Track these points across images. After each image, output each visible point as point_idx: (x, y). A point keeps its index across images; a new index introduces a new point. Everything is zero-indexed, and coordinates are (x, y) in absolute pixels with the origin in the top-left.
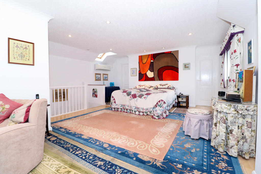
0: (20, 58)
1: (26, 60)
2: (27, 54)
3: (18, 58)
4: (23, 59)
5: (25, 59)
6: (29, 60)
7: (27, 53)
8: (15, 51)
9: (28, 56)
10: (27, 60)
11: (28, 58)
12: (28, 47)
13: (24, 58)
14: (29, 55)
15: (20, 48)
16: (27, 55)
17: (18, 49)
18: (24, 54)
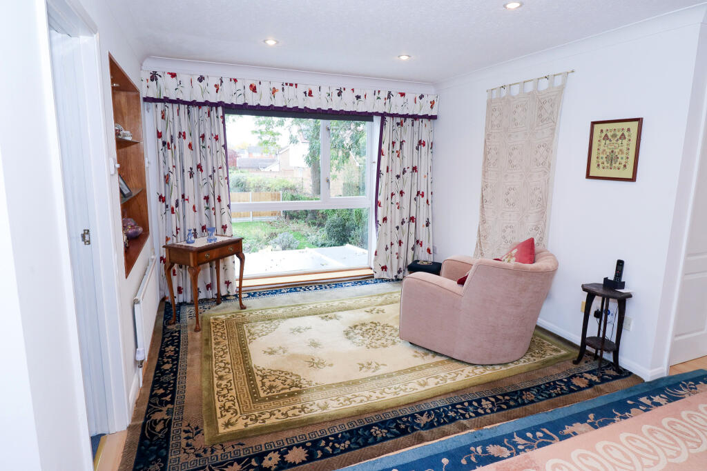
0: (609, 165)
1: (619, 169)
2: (622, 153)
3: (606, 164)
4: (614, 165)
5: (617, 165)
6: (625, 166)
7: (624, 148)
8: (602, 148)
9: (625, 158)
10: (622, 166)
11: (623, 162)
12: (626, 134)
13: (615, 163)
14: (627, 154)
15: (610, 141)
16: (622, 156)
17: (608, 142)
18: (617, 154)
